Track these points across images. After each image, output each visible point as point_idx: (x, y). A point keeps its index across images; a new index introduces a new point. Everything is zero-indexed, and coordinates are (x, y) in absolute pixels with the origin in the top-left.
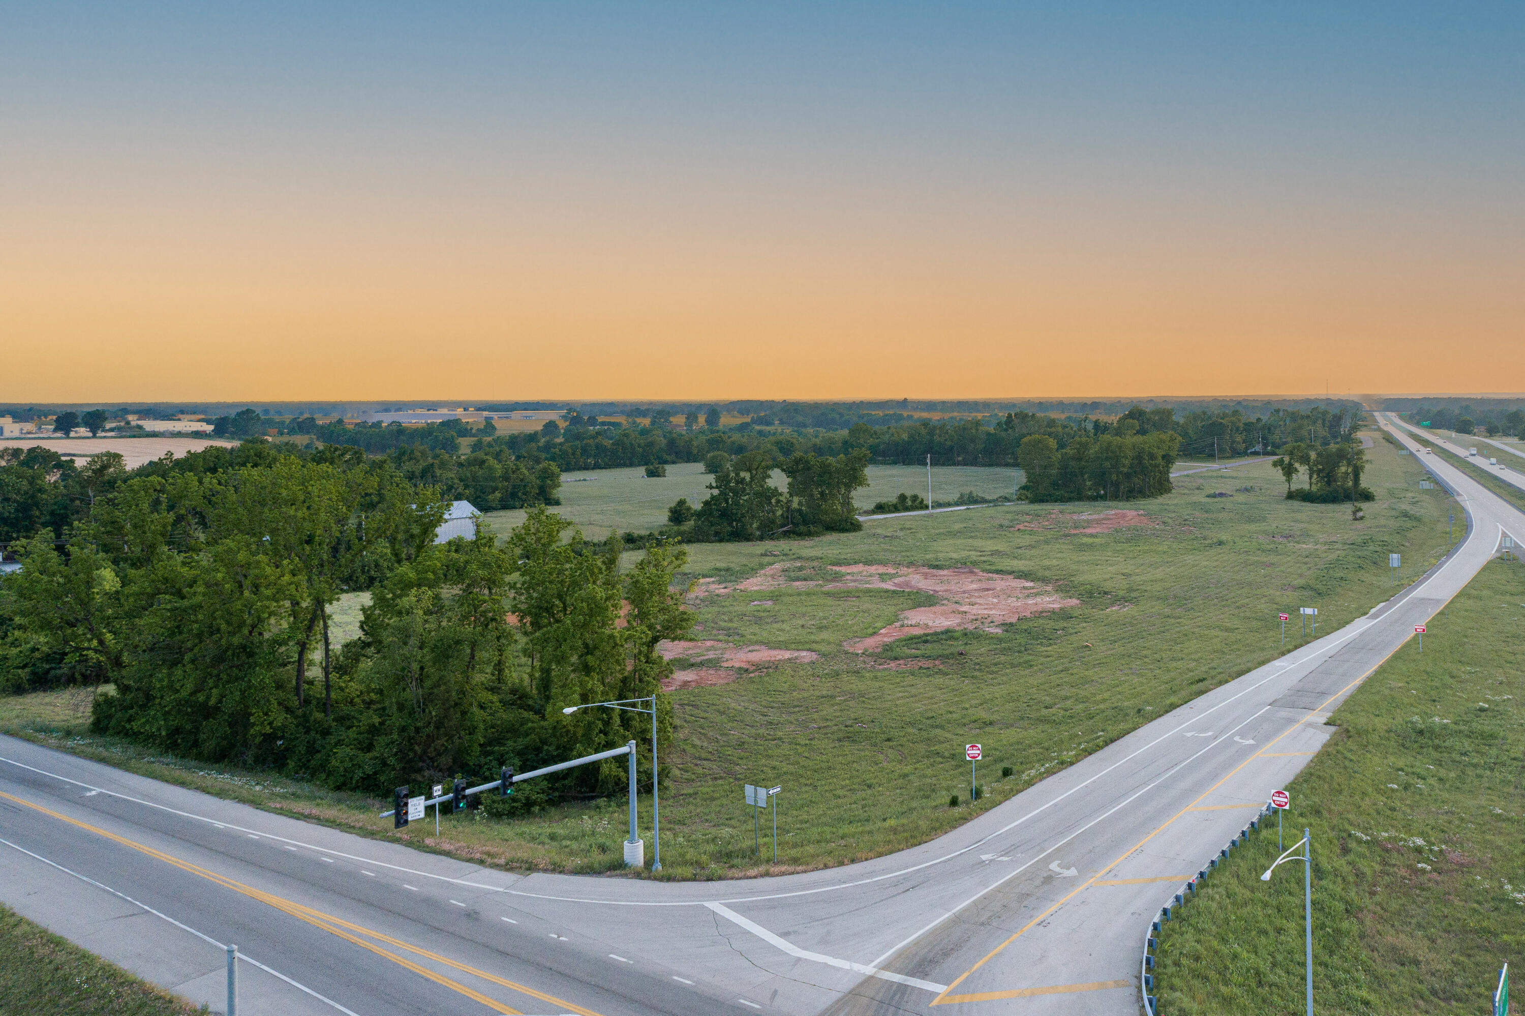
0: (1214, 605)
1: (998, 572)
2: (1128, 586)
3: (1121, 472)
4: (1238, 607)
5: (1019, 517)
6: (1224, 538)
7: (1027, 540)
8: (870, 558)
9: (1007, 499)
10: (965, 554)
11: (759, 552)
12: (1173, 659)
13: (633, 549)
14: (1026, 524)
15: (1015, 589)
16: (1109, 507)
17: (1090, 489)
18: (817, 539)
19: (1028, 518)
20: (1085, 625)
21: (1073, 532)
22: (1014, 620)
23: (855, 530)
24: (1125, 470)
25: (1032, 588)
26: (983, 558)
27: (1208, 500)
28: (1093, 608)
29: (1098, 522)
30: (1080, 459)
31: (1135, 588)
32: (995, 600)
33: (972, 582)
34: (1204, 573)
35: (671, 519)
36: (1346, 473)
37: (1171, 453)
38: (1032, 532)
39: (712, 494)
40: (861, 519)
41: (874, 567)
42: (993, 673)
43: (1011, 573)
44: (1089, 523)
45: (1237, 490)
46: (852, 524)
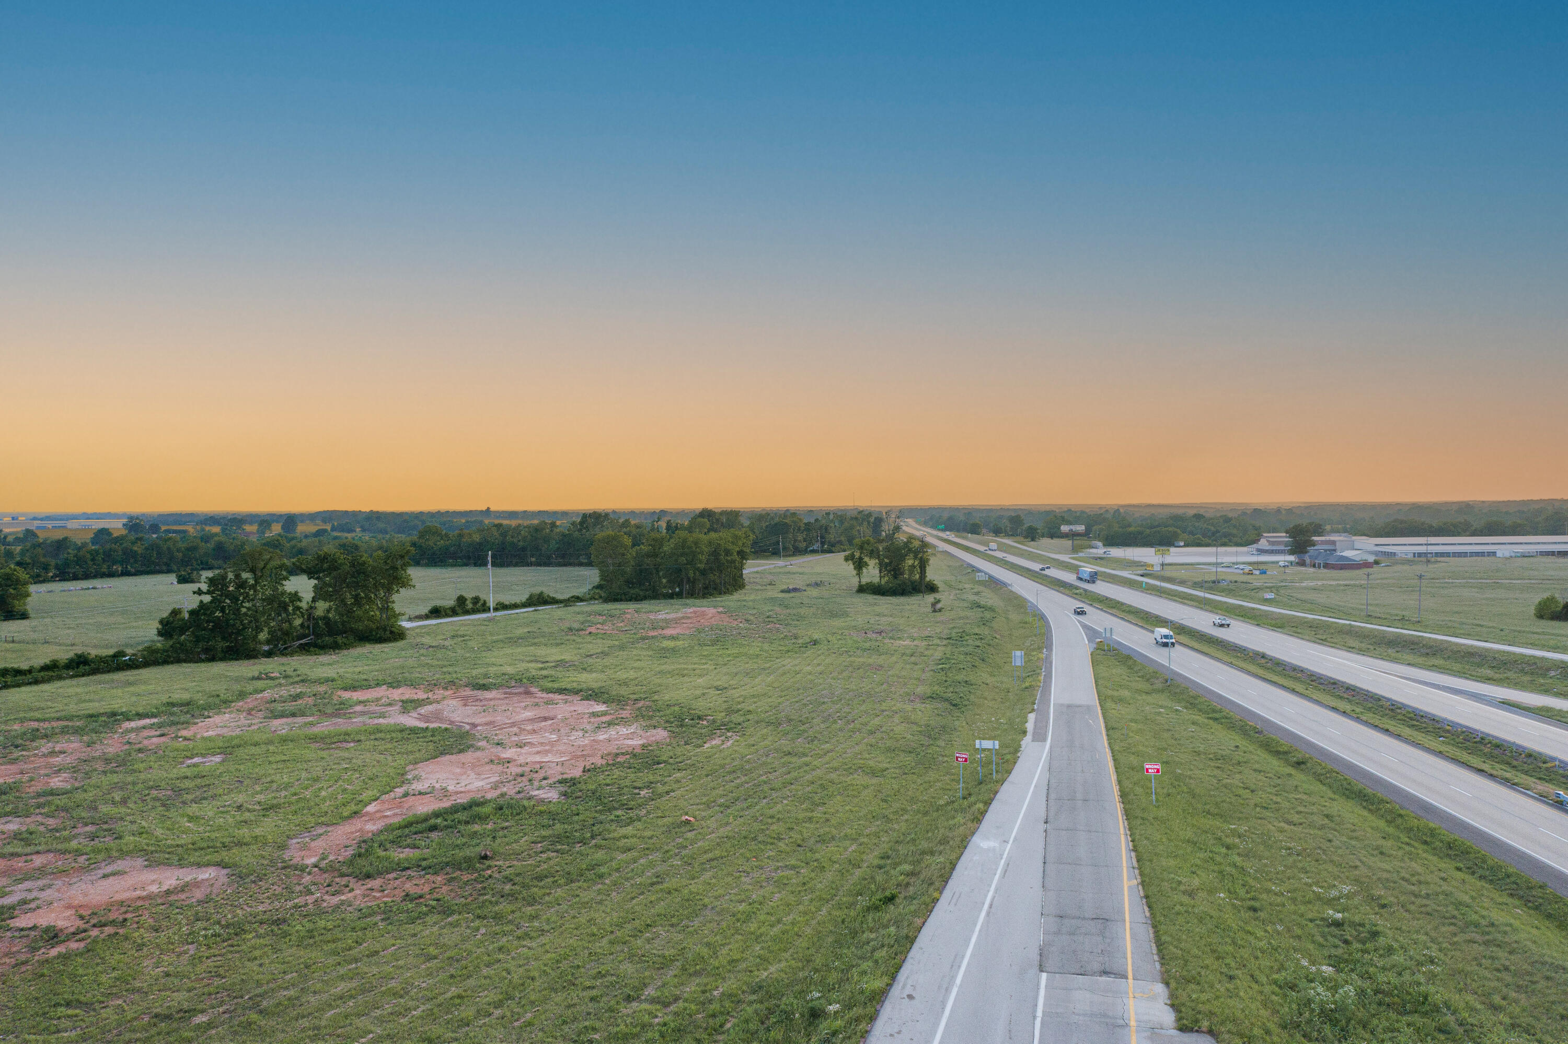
0: (841, 730)
1: (561, 691)
2: (725, 706)
3: (698, 569)
4: (872, 733)
5: (591, 618)
6: (816, 636)
7: (598, 646)
8: (400, 677)
9: (578, 599)
10: (522, 666)
11: (250, 675)
12: (821, 840)
13: (72, 677)
14: (598, 626)
15: (581, 716)
16: (686, 605)
17: (665, 587)
18: (345, 652)
19: (600, 619)
20: (678, 775)
21: (651, 633)
22: (577, 773)
23: (395, 640)
24: (702, 566)
25: (604, 714)
26: (544, 673)
27: (783, 595)
28: (686, 744)
29: (677, 621)
30: (655, 555)
31: (735, 707)
32: (554, 737)
33: (525, 708)
34: (811, 681)
35: (160, 633)
36: (913, 566)
37: (745, 549)
38: (605, 636)
39: (201, 602)
40: (406, 624)
41: (400, 691)
42: (532, 901)
43: (576, 692)
44: (667, 623)
45: (808, 585)
46: (392, 632)
